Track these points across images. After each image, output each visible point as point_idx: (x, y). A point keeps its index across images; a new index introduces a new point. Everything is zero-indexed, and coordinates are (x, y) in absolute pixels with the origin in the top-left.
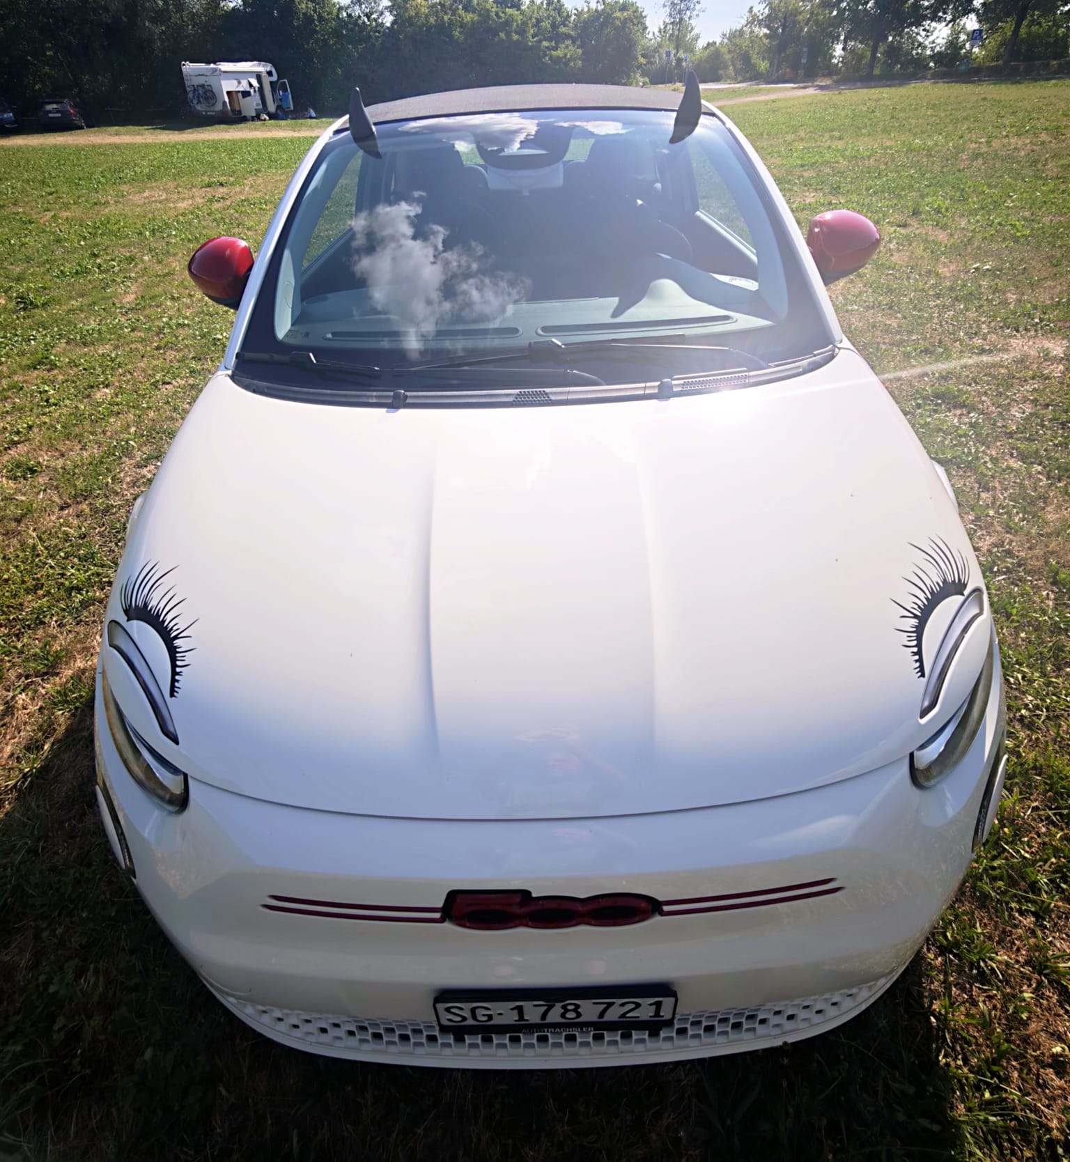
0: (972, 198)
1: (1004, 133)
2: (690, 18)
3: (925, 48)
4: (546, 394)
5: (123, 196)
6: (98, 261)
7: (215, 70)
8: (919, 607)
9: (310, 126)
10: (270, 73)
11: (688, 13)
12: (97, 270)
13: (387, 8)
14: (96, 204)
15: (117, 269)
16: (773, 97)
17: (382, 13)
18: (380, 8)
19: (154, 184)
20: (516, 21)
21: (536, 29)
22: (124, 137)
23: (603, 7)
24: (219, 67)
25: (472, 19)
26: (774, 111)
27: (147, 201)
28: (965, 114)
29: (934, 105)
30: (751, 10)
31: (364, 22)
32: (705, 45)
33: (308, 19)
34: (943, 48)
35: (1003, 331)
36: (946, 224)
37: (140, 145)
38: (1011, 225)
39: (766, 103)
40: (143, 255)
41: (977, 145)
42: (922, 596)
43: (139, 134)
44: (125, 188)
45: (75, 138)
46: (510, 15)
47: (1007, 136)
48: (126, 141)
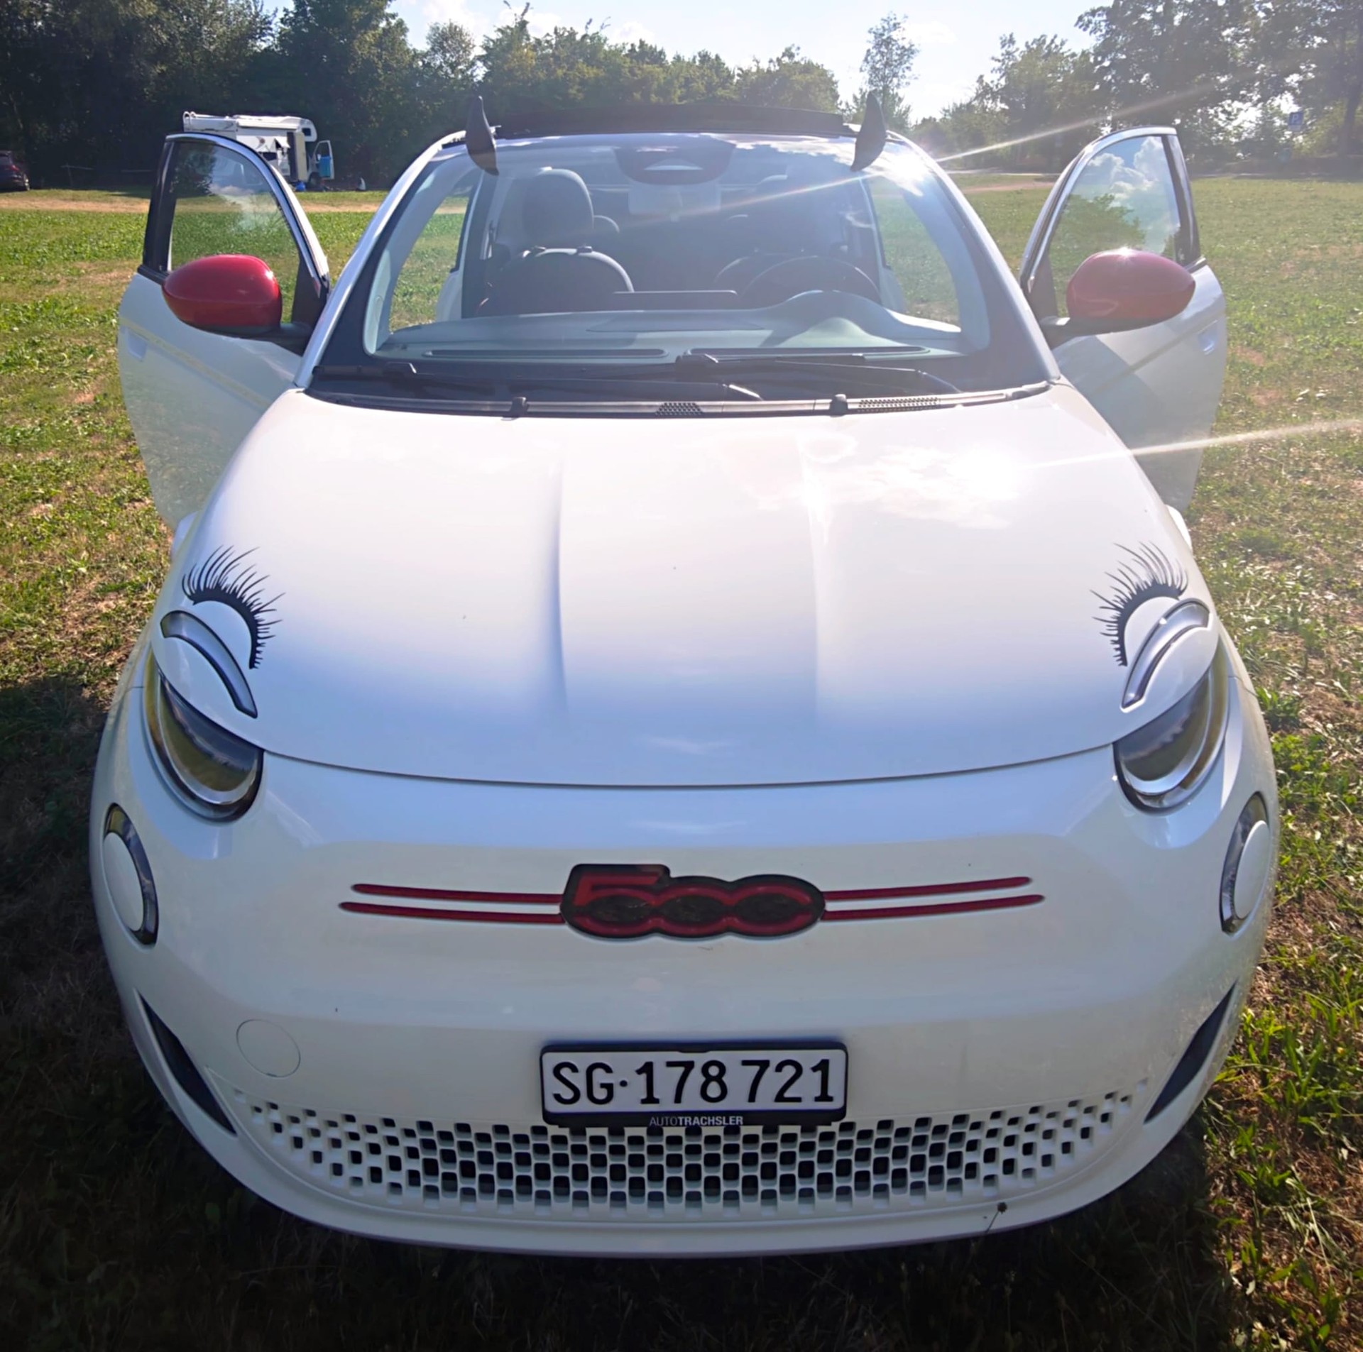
0: (1300, 313)
1: (1345, 239)
2: (898, 86)
3: (1228, 133)
4: (696, 406)
5: (79, 275)
6: (39, 351)
7: (231, 124)
8: (1122, 601)
9: (356, 200)
10: (307, 132)
11: (895, 80)
12: (38, 362)
13: (480, 58)
14: (38, 282)
15: (67, 362)
16: (1019, 187)
17: (473, 64)
18: (471, 58)
19: (126, 263)
20: (658, 79)
21: (683, 90)
22: (85, 204)
23: (777, 68)
24: (238, 120)
25: (596, 75)
26: (1019, 205)
27: (114, 283)
28: (1289, 215)
29: (1244, 203)
30: (981, 79)
31: (446, 74)
32: (919, 122)
33: (369, 65)
34: (1253, 134)
35: (1344, 471)
36: (1261, 344)
37: (107, 215)
38: (1355, 346)
39: (1008, 194)
40: (107, 348)
41: (1307, 252)
42: (1126, 591)
43: (105, 201)
44: (83, 266)
45: (11, 201)
46: (649, 73)
47: (1349, 242)
48: (86, 209)
